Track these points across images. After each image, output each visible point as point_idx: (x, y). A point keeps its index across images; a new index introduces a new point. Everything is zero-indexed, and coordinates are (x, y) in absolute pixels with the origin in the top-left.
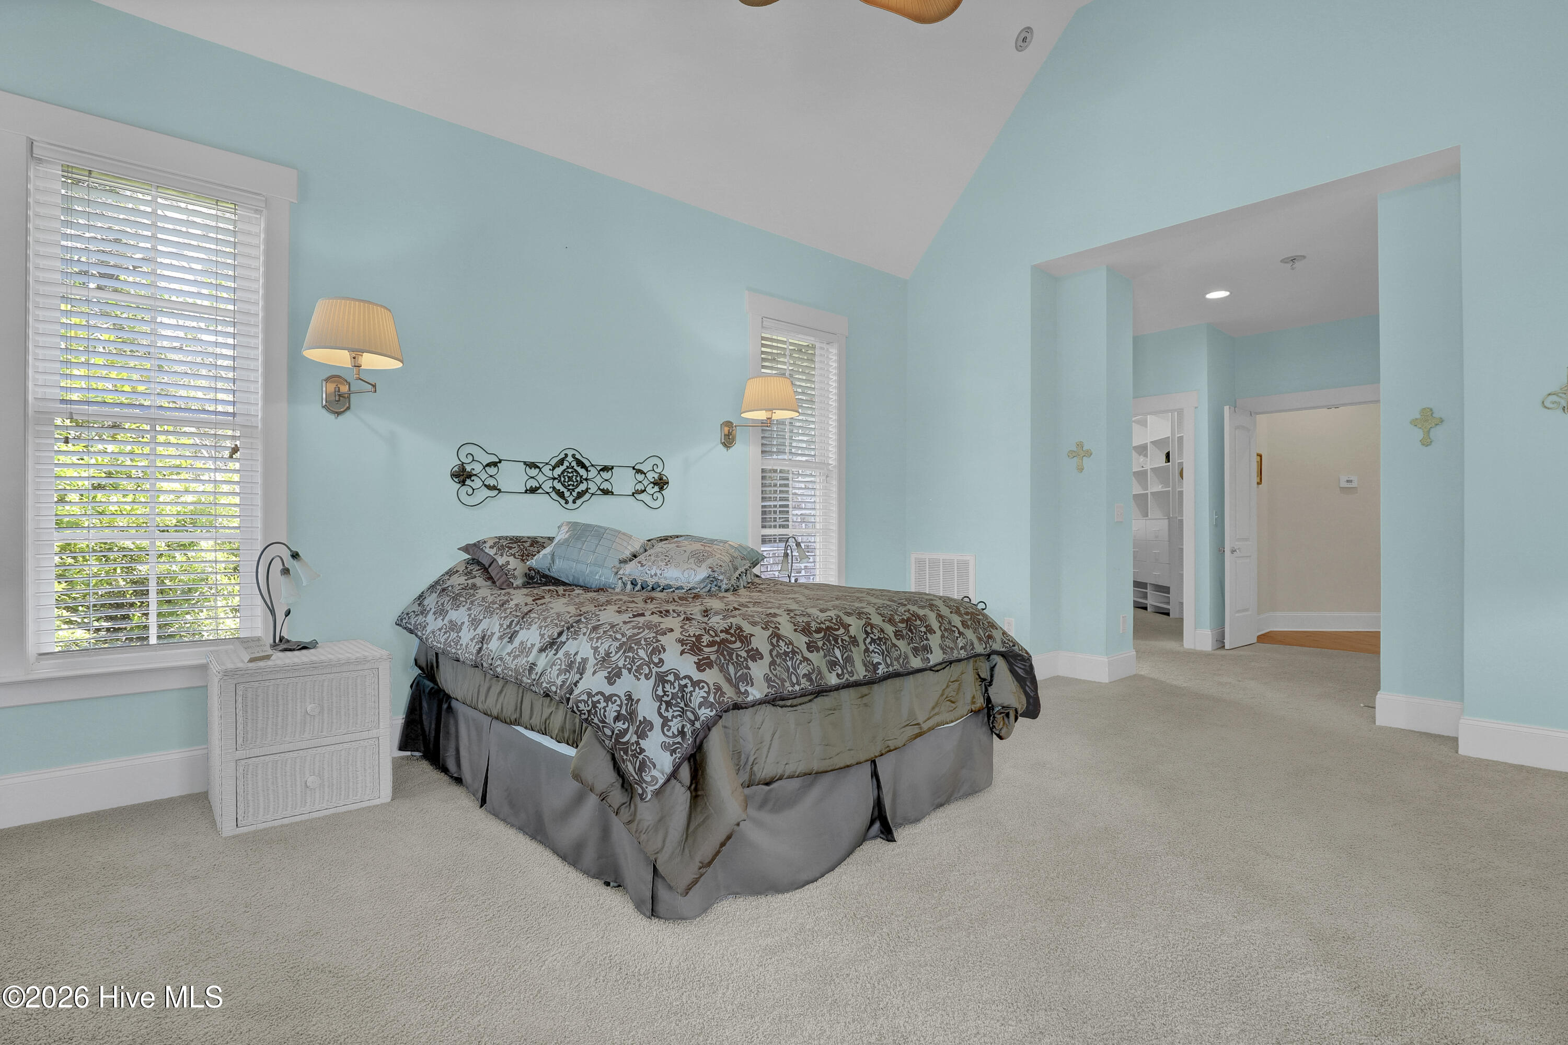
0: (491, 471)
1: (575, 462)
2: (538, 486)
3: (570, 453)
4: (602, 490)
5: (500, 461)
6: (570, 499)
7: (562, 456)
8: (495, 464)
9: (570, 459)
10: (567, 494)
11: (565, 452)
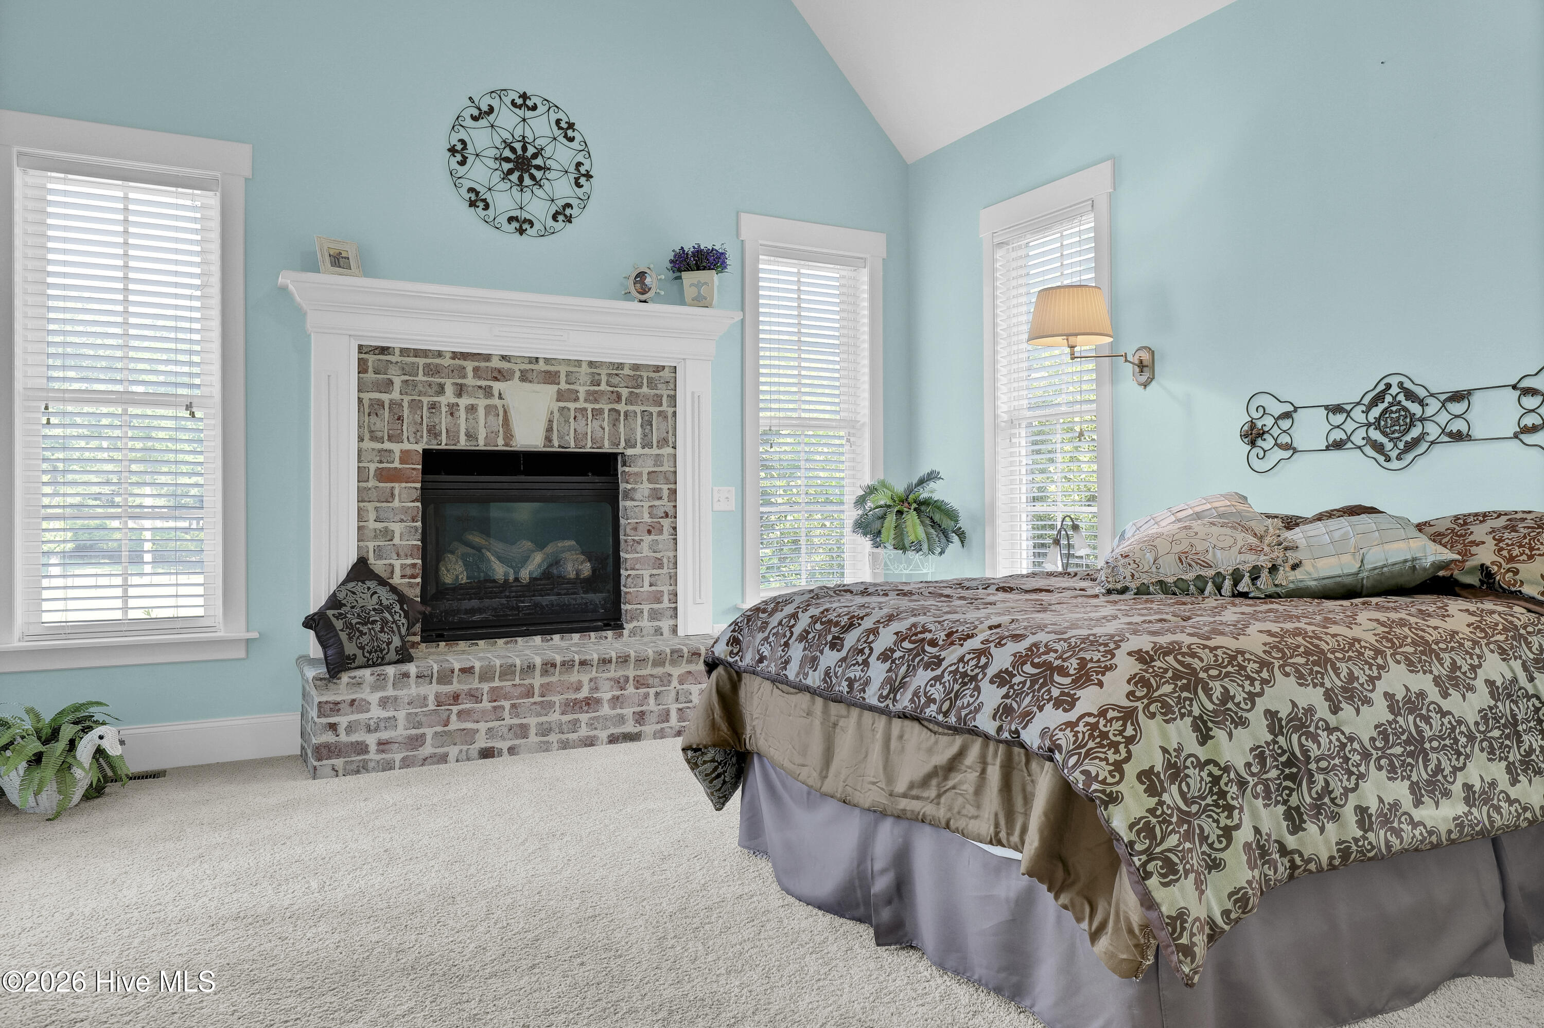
0: (1285, 424)
1: (1402, 394)
2: (1344, 437)
3: (1394, 381)
4: (1450, 435)
5: (1296, 409)
6: (1394, 454)
7: (1381, 387)
8: (1287, 415)
9: (1394, 390)
10: (1389, 446)
11: (1385, 381)
